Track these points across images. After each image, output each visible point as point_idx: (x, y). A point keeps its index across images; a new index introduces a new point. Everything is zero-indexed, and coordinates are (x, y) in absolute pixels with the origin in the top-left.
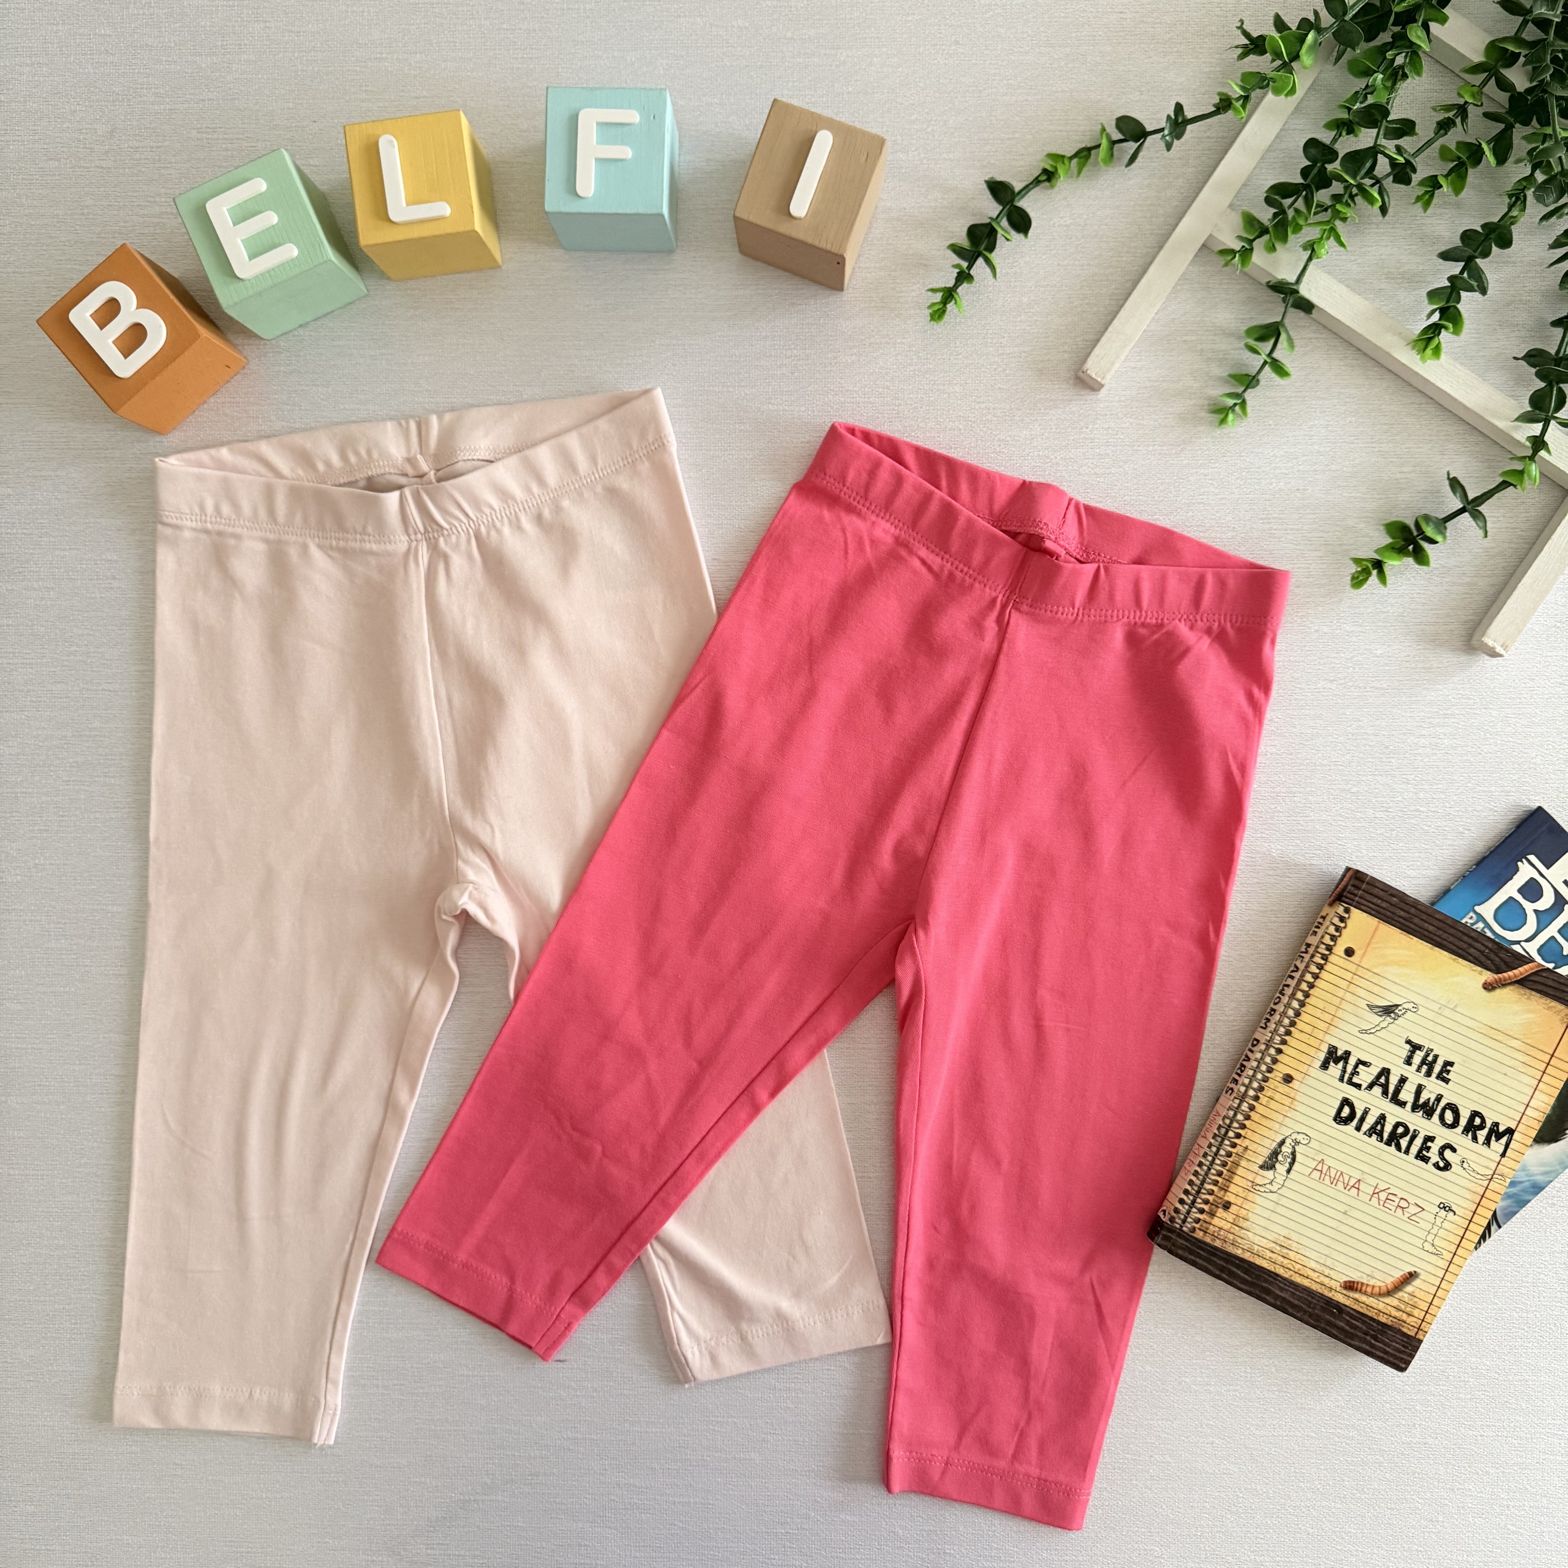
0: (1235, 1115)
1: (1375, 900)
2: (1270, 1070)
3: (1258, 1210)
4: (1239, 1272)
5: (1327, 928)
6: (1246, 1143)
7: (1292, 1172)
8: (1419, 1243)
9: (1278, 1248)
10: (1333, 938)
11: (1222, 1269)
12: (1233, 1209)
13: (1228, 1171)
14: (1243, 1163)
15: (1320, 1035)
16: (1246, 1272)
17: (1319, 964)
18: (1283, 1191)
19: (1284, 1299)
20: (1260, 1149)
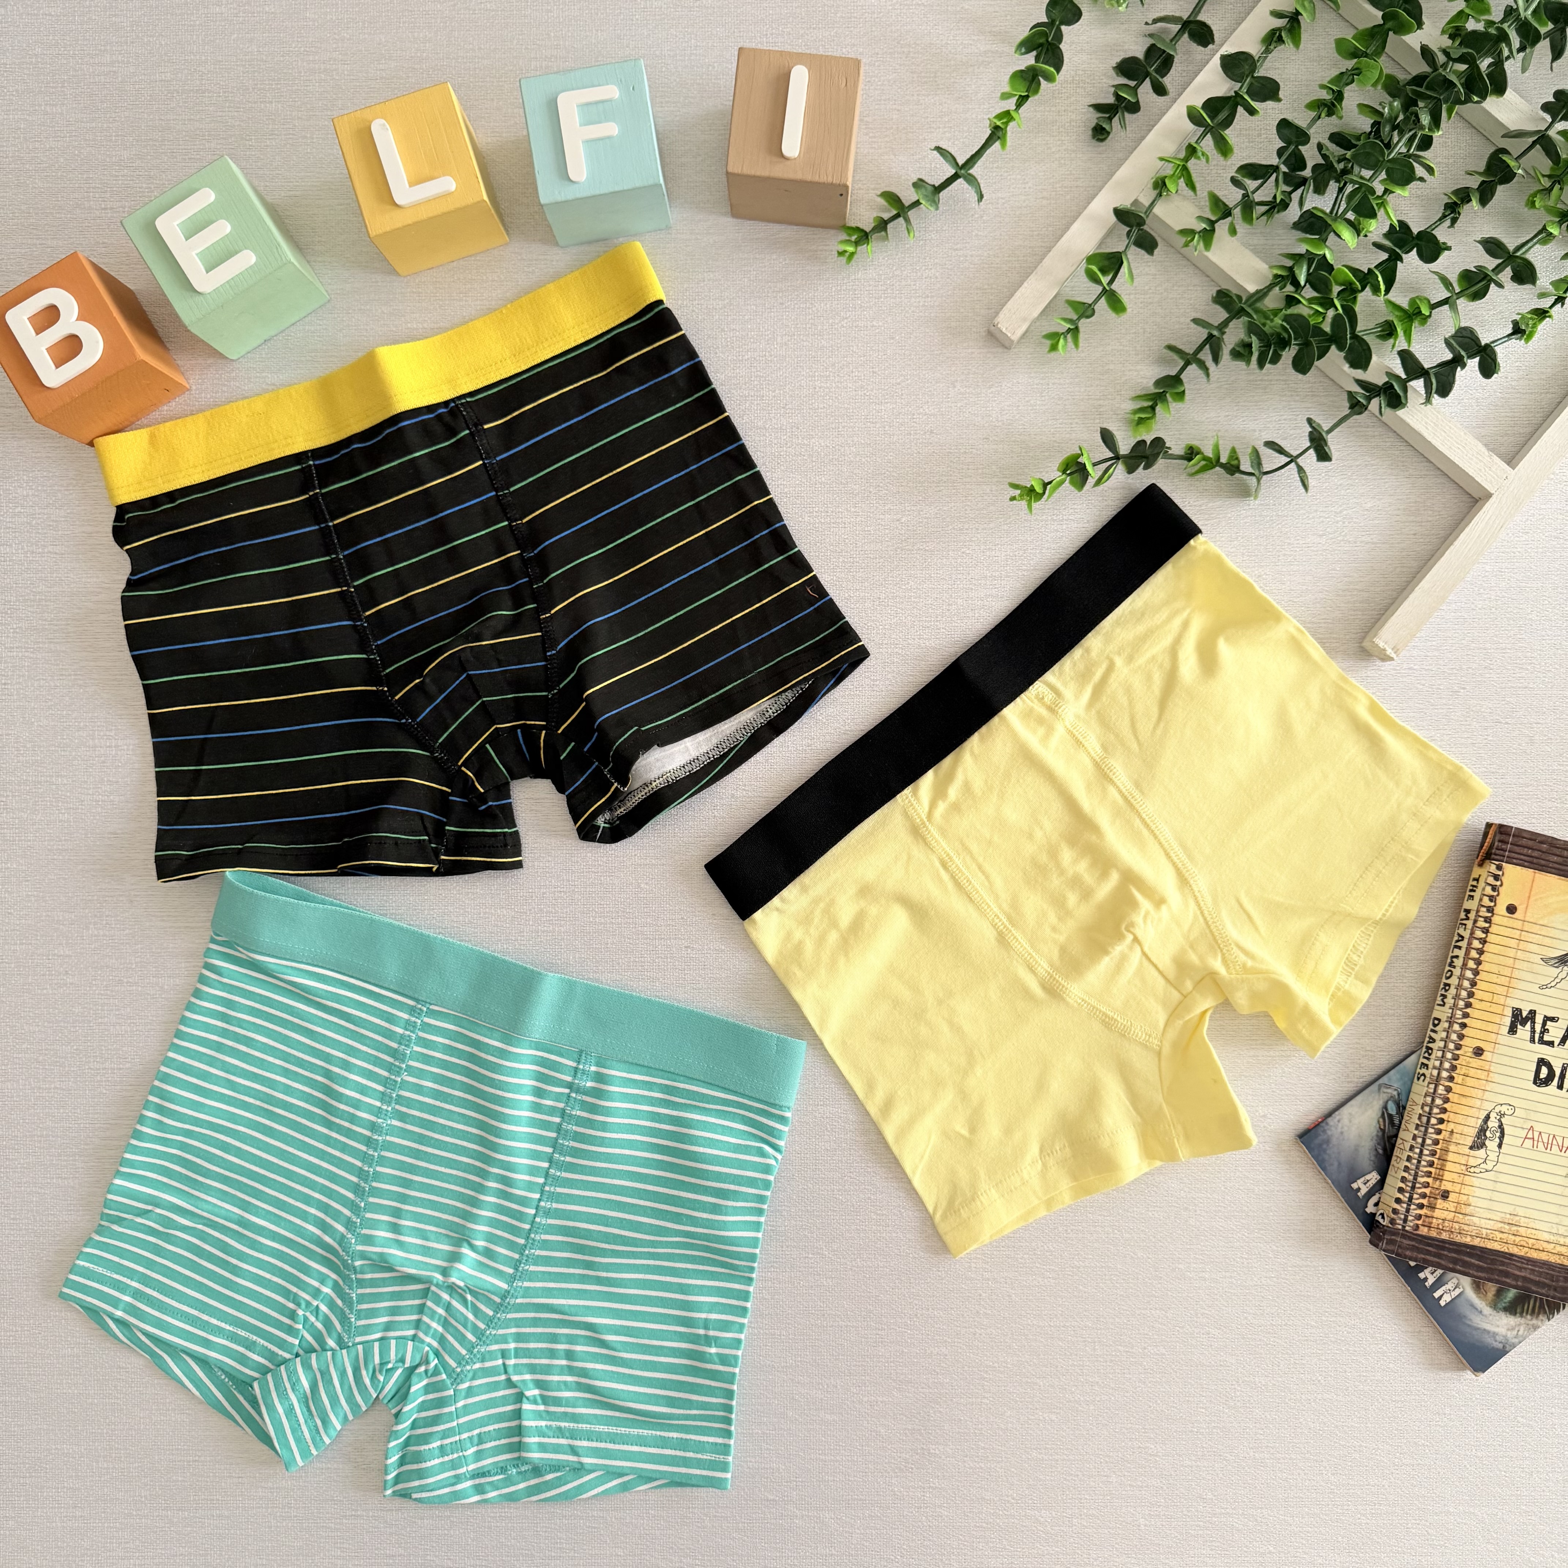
0: (1433, 1100)
1: (1525, 851)
2: (1458, 1047)
3: (1478, 1193)
4: (1473, 1261)
5: (1484, 889)
6: (1451, 1126)
7: (1503, 1146)
9: (1507, 1227)
10: (1492, 898)
11: (1455, 1261)
12: (1452, 1196)
13: (1439, 1159)
14: (1452, 1148)
15: (1502, 1000)
16: (1480, 1258)
17: (1484, 928)
18: (1499, 1167)
19: (1525, 1279)
20: (1466, 1130)
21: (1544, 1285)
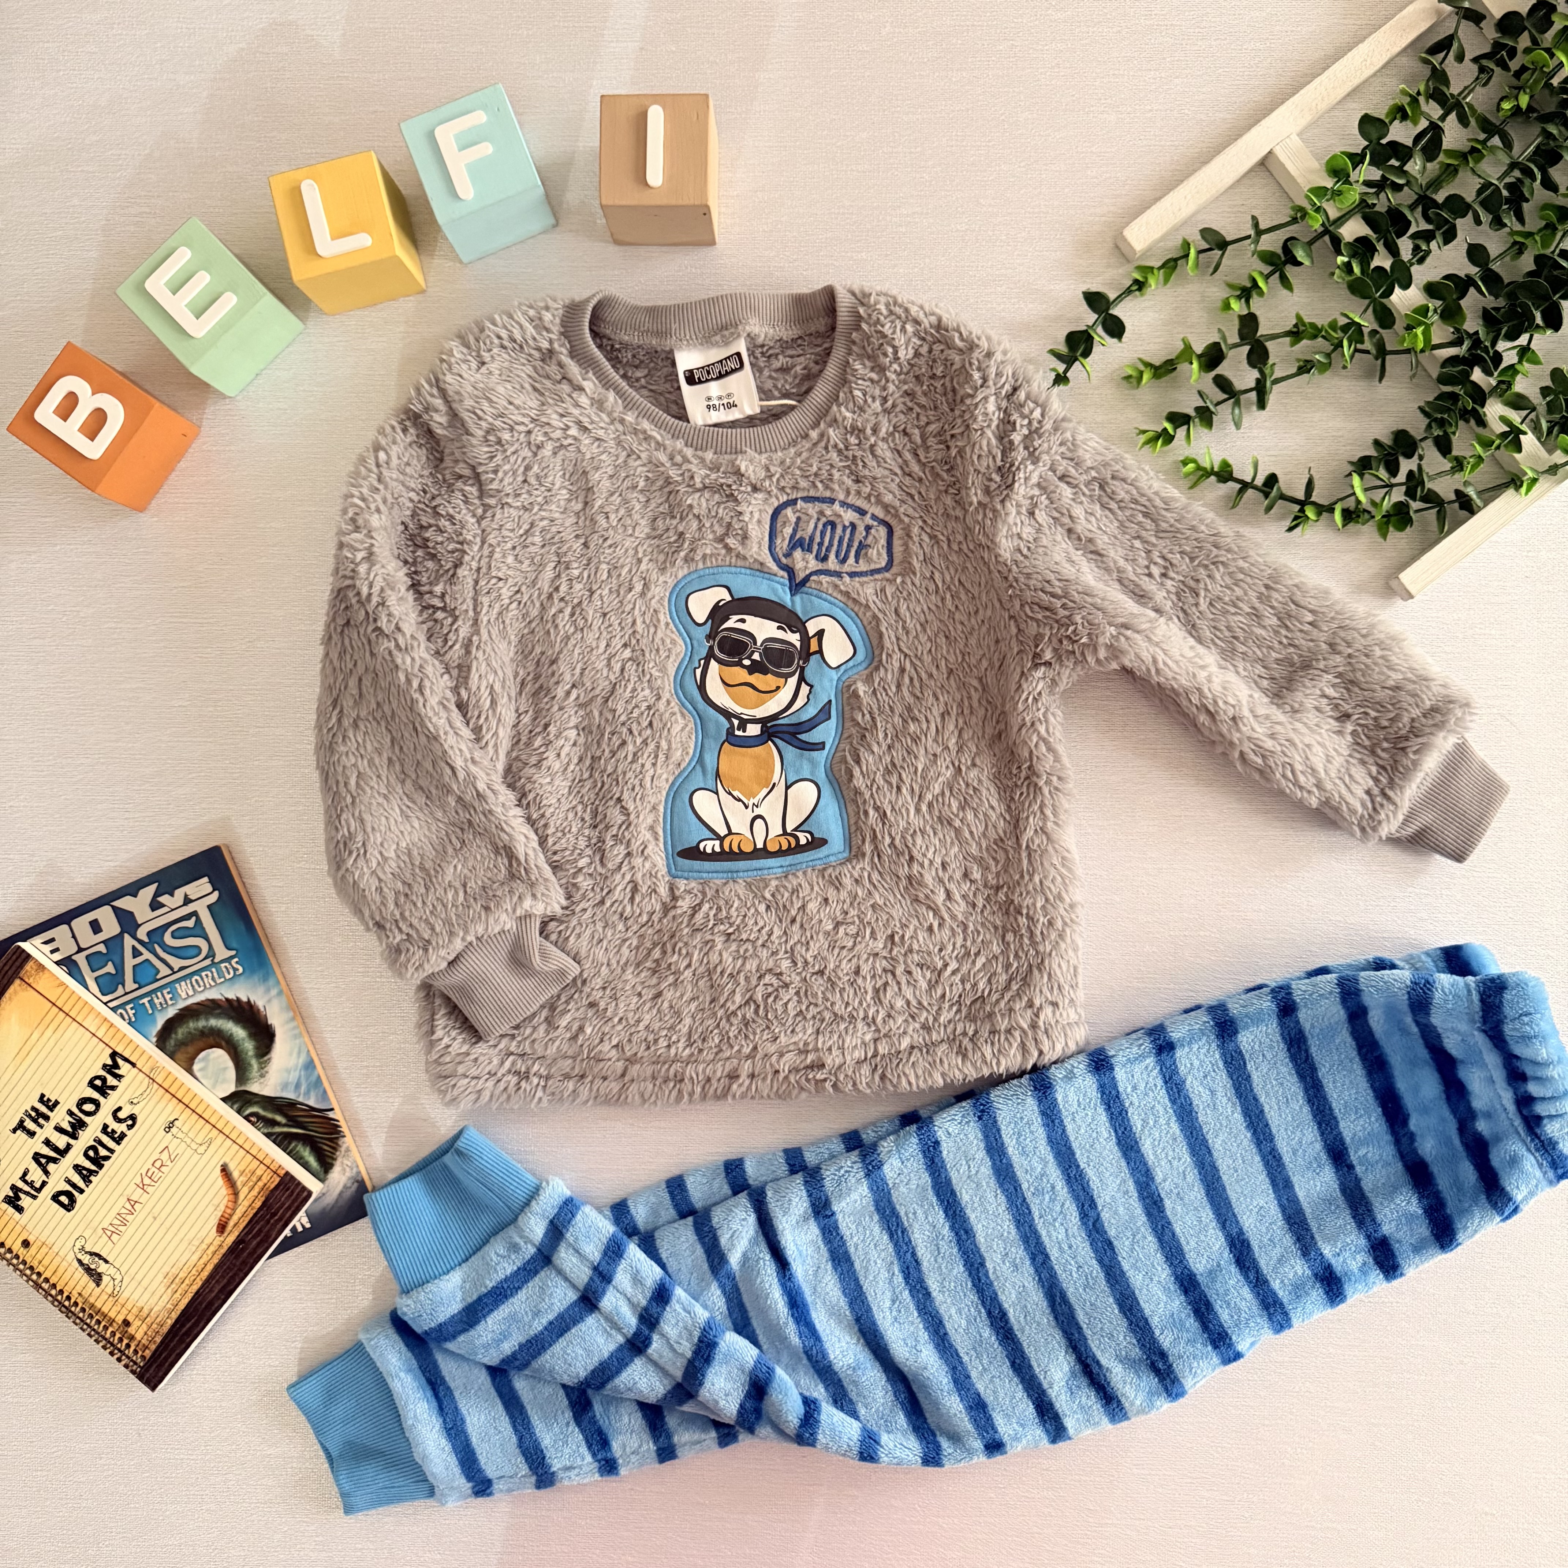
2: (17, 1257)
3: (136, 1296)
6: (75, 1293)
7: (108, 1259)
8: (196, 1157)
9: (174, 1285)
11: (181, 1341)
12: (130, 1318)
13: (97, 1315)
14: (92, 1300)
18: (123, 1270)
19: (220, 1291)
20: (82, 1283)
21: (233, 1277)
